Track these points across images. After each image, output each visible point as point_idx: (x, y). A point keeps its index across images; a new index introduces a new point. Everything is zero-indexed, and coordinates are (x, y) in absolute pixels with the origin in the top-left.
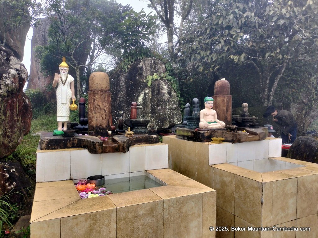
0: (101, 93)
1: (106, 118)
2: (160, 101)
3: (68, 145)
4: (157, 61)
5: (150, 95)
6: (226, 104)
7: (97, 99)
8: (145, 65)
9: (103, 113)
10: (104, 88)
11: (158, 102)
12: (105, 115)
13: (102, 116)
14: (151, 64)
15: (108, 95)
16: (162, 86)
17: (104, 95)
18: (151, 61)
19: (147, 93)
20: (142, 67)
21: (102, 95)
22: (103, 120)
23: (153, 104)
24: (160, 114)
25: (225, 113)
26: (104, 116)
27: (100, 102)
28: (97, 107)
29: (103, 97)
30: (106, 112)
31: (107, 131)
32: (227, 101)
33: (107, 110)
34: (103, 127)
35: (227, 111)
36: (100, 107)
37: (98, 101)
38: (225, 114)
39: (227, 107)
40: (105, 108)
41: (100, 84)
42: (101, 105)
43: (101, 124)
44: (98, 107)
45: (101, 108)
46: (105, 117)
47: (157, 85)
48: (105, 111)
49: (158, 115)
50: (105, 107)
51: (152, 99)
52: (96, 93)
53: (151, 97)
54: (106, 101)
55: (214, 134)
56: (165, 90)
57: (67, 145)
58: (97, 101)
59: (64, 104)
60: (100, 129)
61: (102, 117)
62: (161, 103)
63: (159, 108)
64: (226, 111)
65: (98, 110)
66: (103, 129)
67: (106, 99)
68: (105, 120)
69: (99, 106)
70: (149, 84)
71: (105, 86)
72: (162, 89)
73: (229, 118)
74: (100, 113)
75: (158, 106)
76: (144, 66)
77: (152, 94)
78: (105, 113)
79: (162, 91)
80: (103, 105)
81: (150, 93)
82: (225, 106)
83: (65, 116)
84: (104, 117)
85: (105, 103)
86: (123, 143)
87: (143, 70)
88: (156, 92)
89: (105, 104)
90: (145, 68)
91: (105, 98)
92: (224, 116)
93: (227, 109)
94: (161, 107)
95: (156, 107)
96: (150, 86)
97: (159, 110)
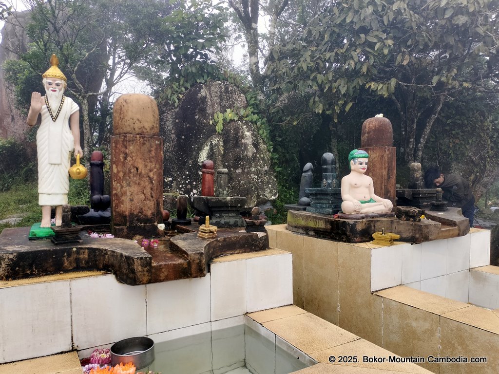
0: (142, 139)
1: (152, 197)
2: (240, 159)
3: (66, 264)
4: (231, 88)
5: (221, 148)
6: (387, 165)
7: (133, 154)
8: (210, 94)
9: (147, 184)
10: (148, 130)
11: (236, 160)
12: (152, 189)
13: (145, 191)
14: (221, 92)
15: (156, 145)
16: (242, 132)
17: (147, 144)
18: (221, 88)
19: (216, 145)
20: (205, 98)
21: (144, 144)
22: (145, 200)
23: (227, 164)
24: (239, 182)
25: (386, 181)
26: (148, 191)
27: (140, 161)
28: (132, 171)
29: (145, 148)
30: (152, 182)
31: (156, 224)
32: (388, 158)
33: (155, 178)
34: (146, 215)
35: (389, 177)
36: (139, 172)
37: (134, 158)
38: (386, 184)
39: (388, 170)
40: (151, 175)
41: (138, 120)
42: (141, 166)
43: (142, 209)
44: (136, 172)
45: (140, 174)
46: (151, 193)
47: (234, 130)
48: (151, 179)
49: (236, 184)
50: (151, 171)
51: (224, 155)
52: (131, 139)
53: (222, 152)
54: (153, 157)
55: (375, 226)
56: (247, 139)
57: (63, 264)
58: (132, 157)
59: (55, 164)
60: (139, 220)
61: (143, 193)
62: (242, 163)
63: (237, 171)
64: (386, 177)
65: (135, 178)
66: (147, 220)
67: (153, 153)
68: (150, 200)
69: (137, 169)
70: (219, 127)
71: (151, 125)
72: (243, 138)
73: (392, 191)
74: (139, 184)
75: (236, 168)
76: (208, 97)
77: (225, 149)
78: (150, 185)
79: (243, 141)
80: (146, 166)
81: (221, 144)
82: (385, 168)
83: (58, 193)
84: (149, 193)
85: (151, 162)
86: (198, 256)
87: (207, 103)
88: (231, 144)
89: (149, 164)
90: (211, 100)
91: (150, 151)
92: (383, 187)
93: (388, 174)
94: (242, 169)
95: (232, 169)
96: (221, 132)
97: (239, 175)
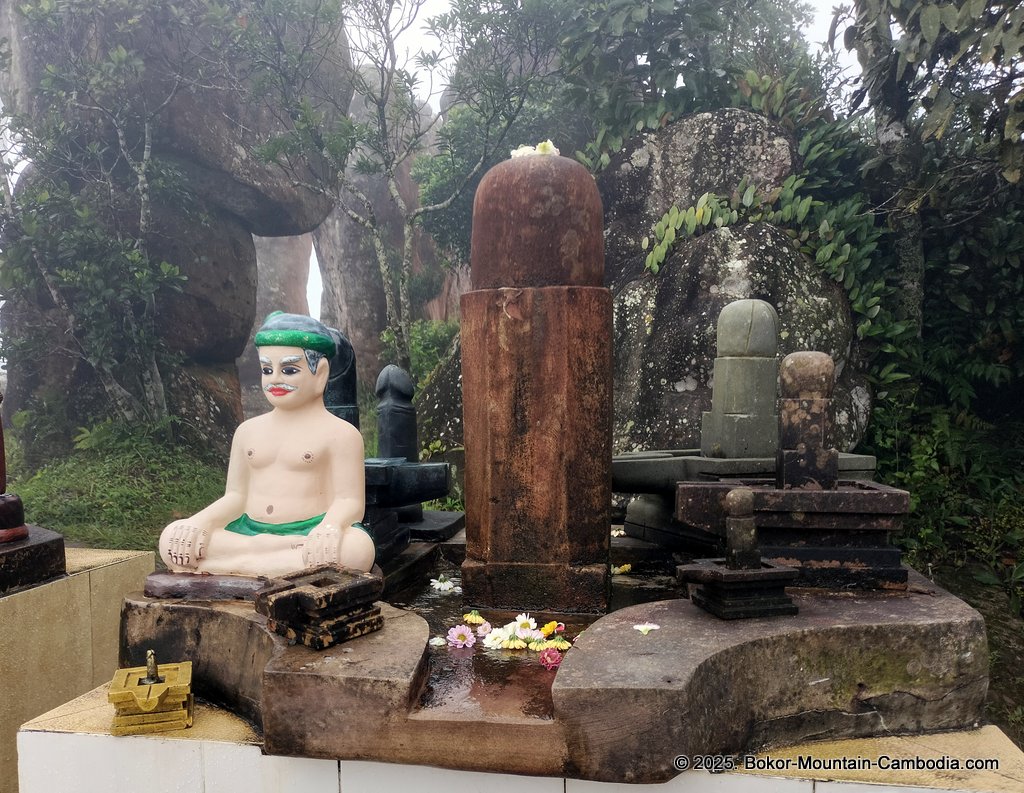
2: (688, 348)
4: (743, 126)
5: (648, 318)
6: (505, 371)
8: (665, 157)
11: (677, 353)
14: (703, 146)
16: (714, 264)
18: (708, 131)
19: (636, 309)
20: (646, 172)
23: (651, 365)
24: (674, 421)
25: (502, 443)
32: (516, 340)
35: (520, 426)
38: (502, 456)
39: (518, 395)
47: (691, 261)
49: (664, 425)
51: (650, 339)
53: (649, 331)
56: (732, 283)
62: (694, 362)
63: (680, 388)
64: (503, 426)
70: (653, 260)
72: (715, 281)
73: (541, 489)
75: (675, 376)
76: (657, 166)
77: (657, 313)
79: (714, 290)
81: (651, 304)
82: (497, 386)
87: (650, 187)
88: (675, 305)
90: (663, 176)
92: (489, 468)
93: (517, 410)
94: (697, 379)
95: (664, 381)
96: (656, 268)
97: (682, 397)
